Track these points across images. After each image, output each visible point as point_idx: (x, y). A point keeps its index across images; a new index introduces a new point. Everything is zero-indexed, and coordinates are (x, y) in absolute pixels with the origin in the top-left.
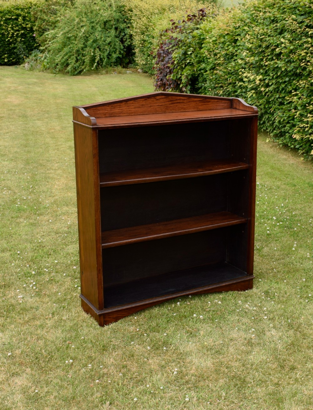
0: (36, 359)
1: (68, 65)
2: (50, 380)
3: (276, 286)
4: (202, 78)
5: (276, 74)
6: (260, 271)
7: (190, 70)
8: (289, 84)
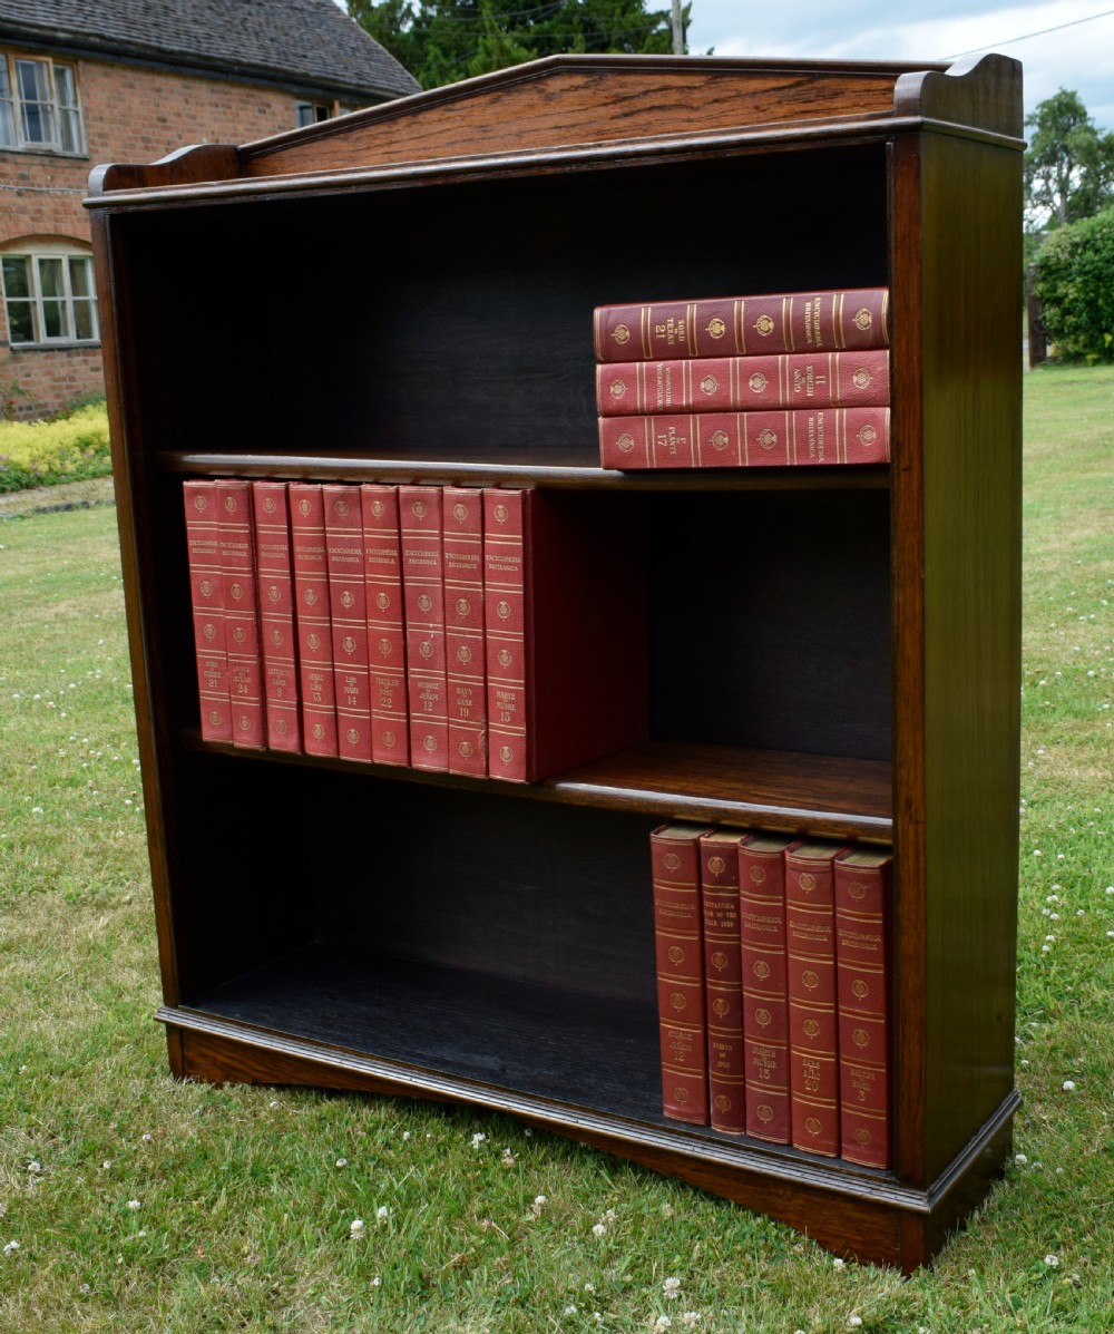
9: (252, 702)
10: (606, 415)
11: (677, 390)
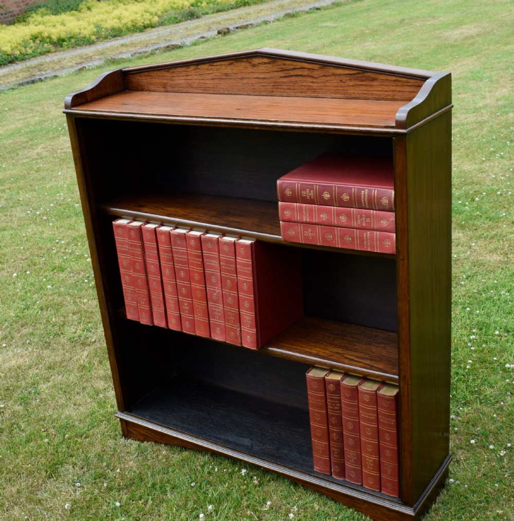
9: (147, 308)
10: (283, 221)
11: (311, 216)
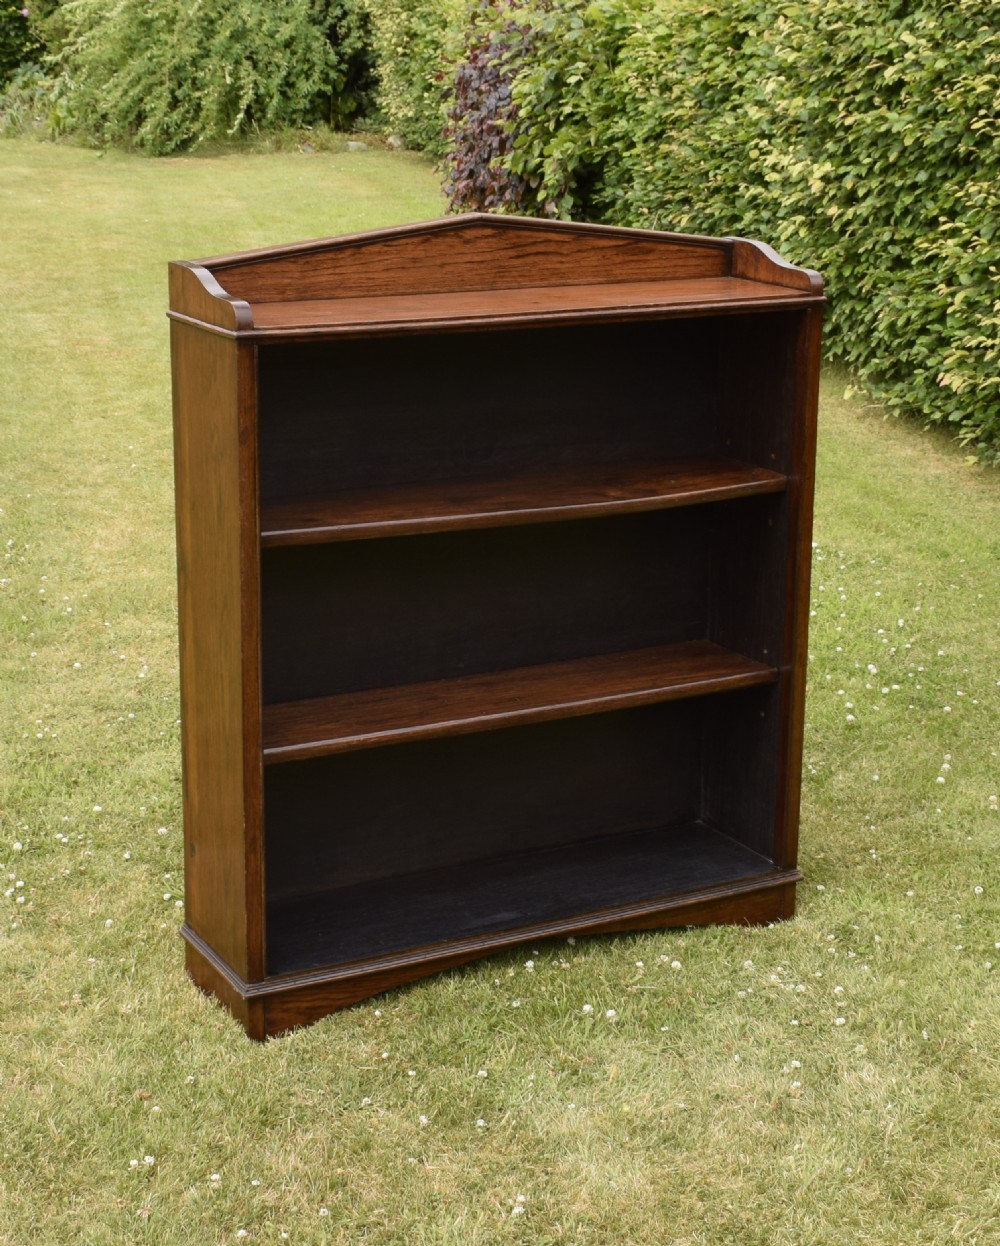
0: (26, 1150)
1: (141, 118)
2: (73, 1225)
3: (876, 908)
4: (617, 169)
5: (881, 157)
6: (822, 855)
7: (573, 141)
8: (931, 195)
